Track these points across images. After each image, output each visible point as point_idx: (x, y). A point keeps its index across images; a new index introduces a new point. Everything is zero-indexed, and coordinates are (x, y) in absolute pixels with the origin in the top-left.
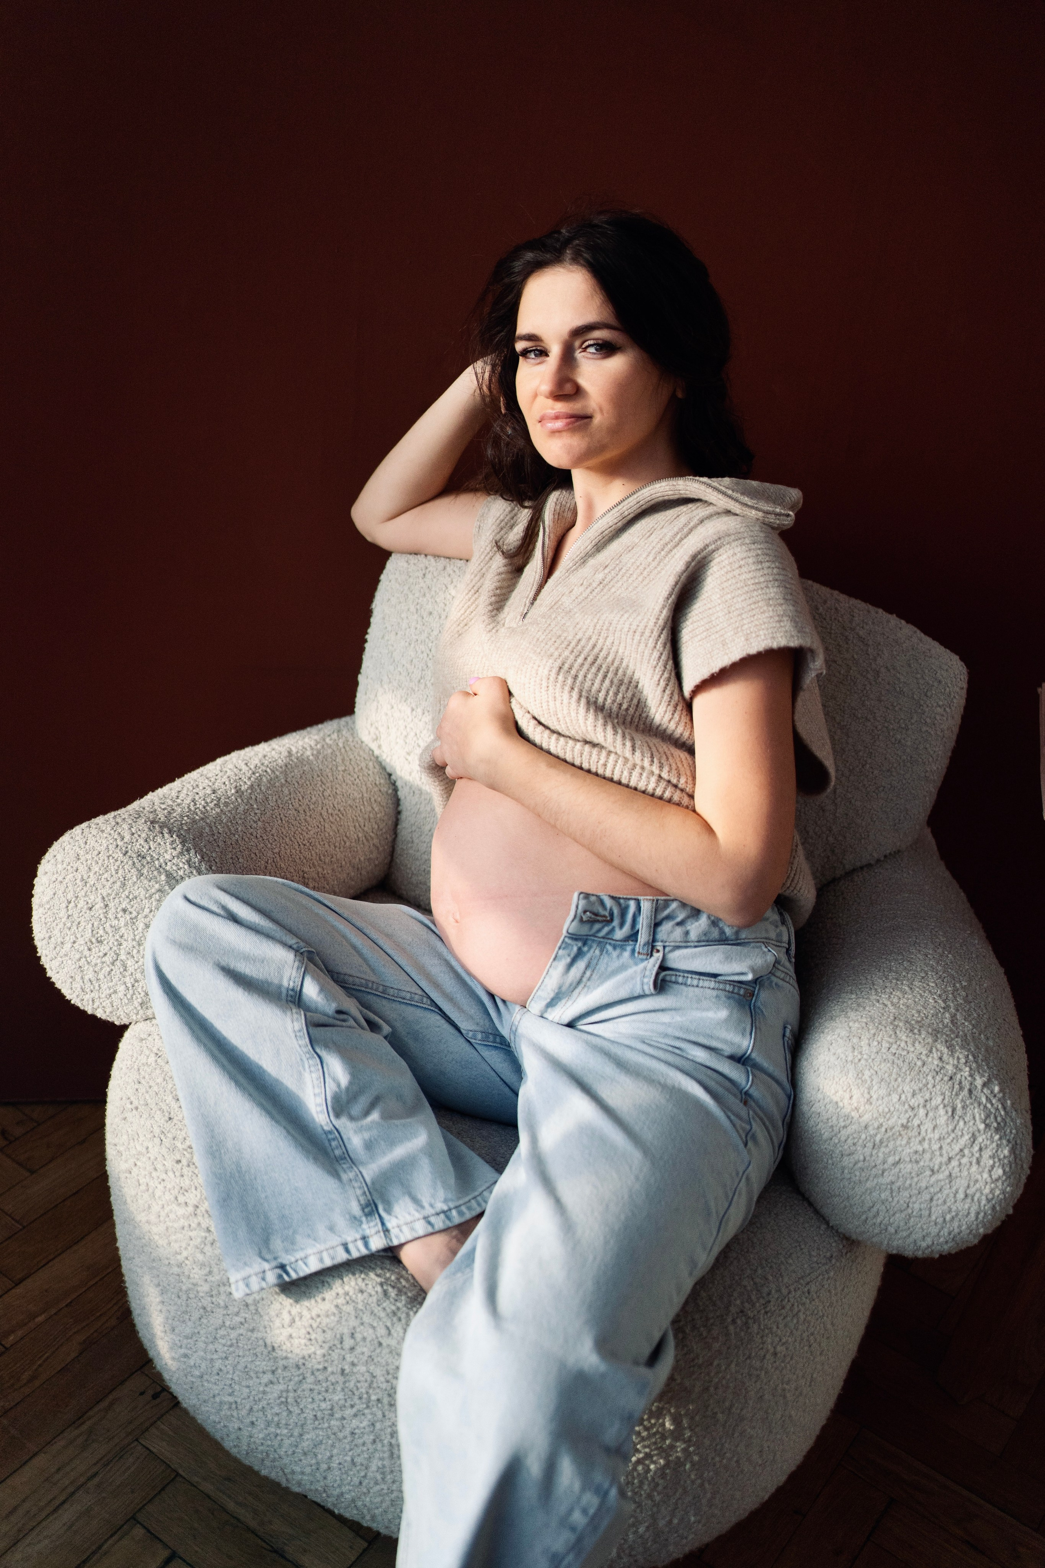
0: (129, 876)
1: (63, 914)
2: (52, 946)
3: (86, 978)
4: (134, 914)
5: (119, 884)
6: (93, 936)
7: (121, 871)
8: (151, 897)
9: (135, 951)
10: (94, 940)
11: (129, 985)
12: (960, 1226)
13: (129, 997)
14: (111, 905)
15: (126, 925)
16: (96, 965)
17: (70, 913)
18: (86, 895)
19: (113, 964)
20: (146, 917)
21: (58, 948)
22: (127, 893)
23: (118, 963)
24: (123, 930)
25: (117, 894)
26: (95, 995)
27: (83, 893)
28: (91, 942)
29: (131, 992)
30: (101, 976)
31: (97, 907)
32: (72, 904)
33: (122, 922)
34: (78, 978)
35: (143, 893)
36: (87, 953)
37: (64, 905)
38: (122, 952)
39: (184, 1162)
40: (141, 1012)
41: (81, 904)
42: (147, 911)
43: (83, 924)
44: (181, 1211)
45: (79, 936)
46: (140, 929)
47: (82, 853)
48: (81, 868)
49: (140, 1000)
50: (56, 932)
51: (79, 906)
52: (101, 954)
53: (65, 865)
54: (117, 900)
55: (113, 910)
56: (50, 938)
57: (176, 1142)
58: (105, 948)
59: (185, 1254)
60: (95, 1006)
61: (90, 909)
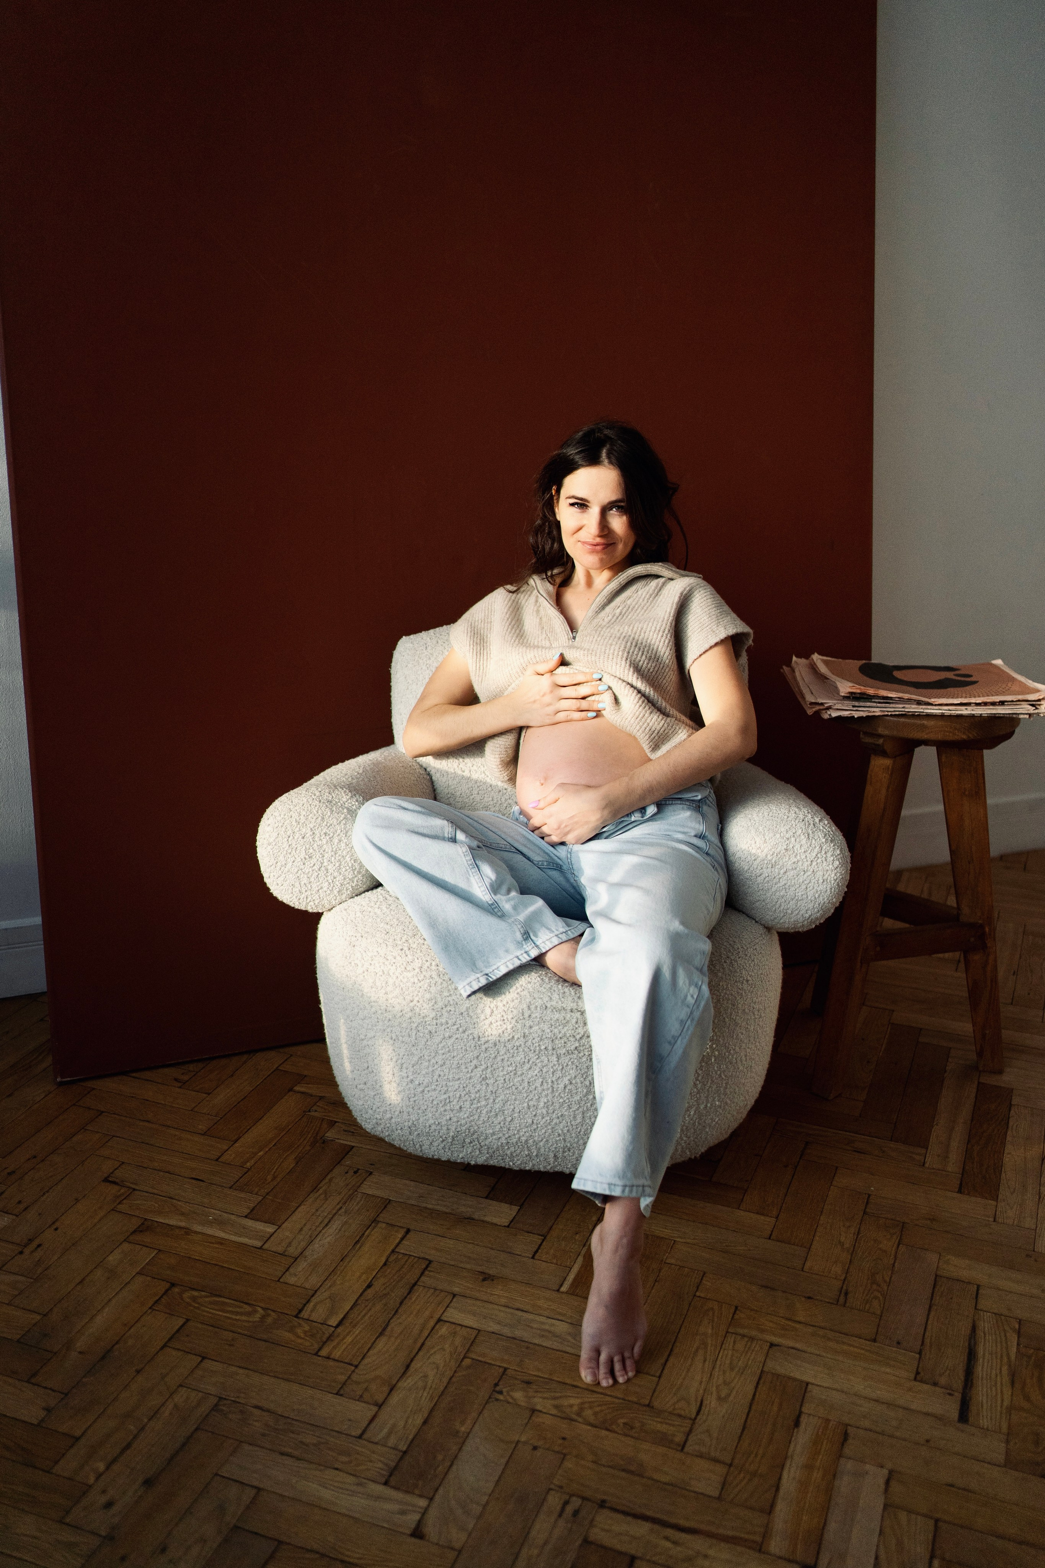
0: (325, 813)
1: (285, 845)
2: (278, 868)
3: (302, 883)
4: (332, 834)
5: (320, 818)
6: (306, 854)
7: (320, 812)
8: (340, 823)
9: (333, 858)
10: (307, 857)
11: (331, 881)
12: (824, 899)
13: (330, 888)
14: (317, 832)
15: (327, 842)
16: (309, 872)
17: (290, 843)
18: (300, 830)
19: (319, 870)
20: (339, 835)
21: (283, 868)
22: (325, 823)
23: (323, 868)
24: (325, 846)
25: (319, 825)
26: (309, 893)
27: (297, 829)
28: (305, 858)
29: (332, 885)
30: (312, 879)
31: (307, 835)
32: (291, 837)
33: (324, 841)
34: (297, 884)
35: (335, 821)
36: (302, 867)
37: (286, 840)
38: (325, 861)
39: (406, 949)
40: (338, 898)
41: (297, 835)
42: (339, 831)
43: (299, 848)
44: (409, 975)
45: (296, 856)
46: (336, 844)
47: (292, 807)
48: (294, 815)
49: (338, 890)
50: (281, 858)
51: (296, 838)
52: (312, 865)
53: (282, 816)
54: (320, 828)
55: (318, 835)
56: (277, 863)
57: (396, 942)
58: (314, 860)
59: (417, 999)
60: (308, 901)
61: (303, 838)
